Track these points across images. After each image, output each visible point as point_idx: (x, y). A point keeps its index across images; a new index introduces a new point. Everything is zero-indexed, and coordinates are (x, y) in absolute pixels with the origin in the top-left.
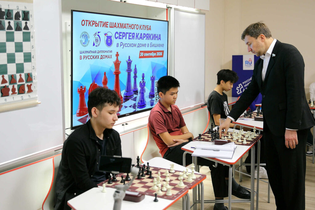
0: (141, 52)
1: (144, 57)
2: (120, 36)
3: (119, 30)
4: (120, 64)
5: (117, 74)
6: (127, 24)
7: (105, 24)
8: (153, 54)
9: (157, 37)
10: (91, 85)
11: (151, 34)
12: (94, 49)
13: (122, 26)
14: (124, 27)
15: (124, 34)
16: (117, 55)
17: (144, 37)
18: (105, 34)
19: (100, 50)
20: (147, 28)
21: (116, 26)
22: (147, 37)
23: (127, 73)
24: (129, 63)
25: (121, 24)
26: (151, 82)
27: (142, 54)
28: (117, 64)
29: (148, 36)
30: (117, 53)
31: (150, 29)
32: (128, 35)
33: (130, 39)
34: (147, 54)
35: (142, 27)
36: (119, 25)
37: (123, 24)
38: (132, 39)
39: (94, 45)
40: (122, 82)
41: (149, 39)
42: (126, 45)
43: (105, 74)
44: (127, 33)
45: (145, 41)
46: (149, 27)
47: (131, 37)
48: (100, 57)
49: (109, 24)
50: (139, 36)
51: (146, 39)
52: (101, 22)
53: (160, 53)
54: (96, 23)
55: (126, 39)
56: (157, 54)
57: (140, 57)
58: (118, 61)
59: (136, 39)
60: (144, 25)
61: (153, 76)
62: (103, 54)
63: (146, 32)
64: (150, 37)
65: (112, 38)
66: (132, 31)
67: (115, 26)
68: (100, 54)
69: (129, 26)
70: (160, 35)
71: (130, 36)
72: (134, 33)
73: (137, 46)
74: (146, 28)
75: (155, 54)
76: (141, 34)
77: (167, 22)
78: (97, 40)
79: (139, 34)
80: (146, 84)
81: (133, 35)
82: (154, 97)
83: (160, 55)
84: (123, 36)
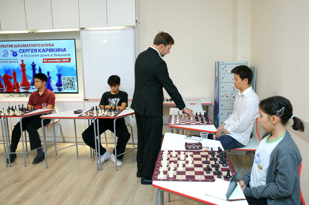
0: (44, 59)
1: (47, 62)
2: (23, 51)
3: (22, 48)
4: (25, 66)
5: (24, 70)
6: (30, 45)
7: (11, 46)
8: (57, 60)
9: (62, 50)
10: (4, 75)
11: (54, 49)
12: (4, 58)
13: (24, 46)
14: (27, 46)
15: (27, 50)
16: (22, 61)
17: (46, 51)
18: (11, 51)
19: (8, 59)
20: (50, 45)
21: (20, 46)
22: (49, 50)
23: (32, 71)
24: (34, 66)
25: (24, 45)
26: (57, 77)
27: (46, 61)
28: (23, 66)
29: (51, 50)
30: (22, 60)
31: (52, 46)
32: (30, 51)
33: (33, 52)
34: (50, 61)
35: (44, 45)
36: (22, 46)
37: (25, 45)
38: (35, 52)
39: (4, 56)
40: (28, 75)
41: (52, 52)
42: (29, 56)
43: (14, 70)
44: (29, 49)
45: (48, 53)
46: (51, 45)
47: (34, 51)
48: (9, 62)
49: (14, 46)
50: (41, 51)
51: (49, 52)
52: (7, 45)
53: (66, 59)
54: (4, 46)
55: (29, 52)
56: (62, 60)
57: (43, 62)
58: (24, 64)
59: (39, 52)
60: (46, 44)
61: (59, 74)
62: (11, 61)
63: (49, 48)
64: (54, 50)
65: (17, 53)
66: (34, 48)
67: (18, 46)
68: (9, 61)
69: (31, 46)
70: (65, 49)
71: (32, 51)
72: (36, 49)
73: (40, 56)
74: (48, 45)
75: (60, 60)
76: (44, 49)
77: (74, 40)
78: (6, 54)
79: (41, 49)
80: (52, 78)
81: (36, 50)
82: (62, 86)
83: (66, 61)
84: (26, 51)
